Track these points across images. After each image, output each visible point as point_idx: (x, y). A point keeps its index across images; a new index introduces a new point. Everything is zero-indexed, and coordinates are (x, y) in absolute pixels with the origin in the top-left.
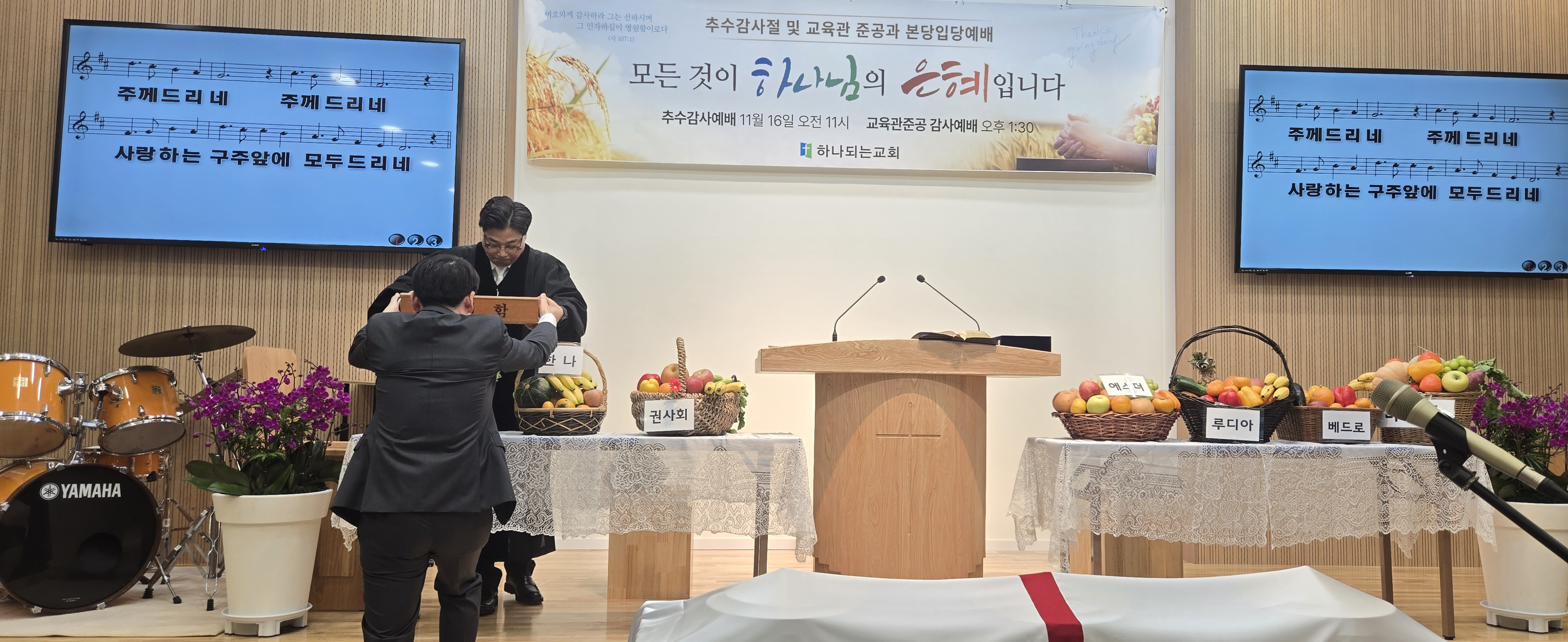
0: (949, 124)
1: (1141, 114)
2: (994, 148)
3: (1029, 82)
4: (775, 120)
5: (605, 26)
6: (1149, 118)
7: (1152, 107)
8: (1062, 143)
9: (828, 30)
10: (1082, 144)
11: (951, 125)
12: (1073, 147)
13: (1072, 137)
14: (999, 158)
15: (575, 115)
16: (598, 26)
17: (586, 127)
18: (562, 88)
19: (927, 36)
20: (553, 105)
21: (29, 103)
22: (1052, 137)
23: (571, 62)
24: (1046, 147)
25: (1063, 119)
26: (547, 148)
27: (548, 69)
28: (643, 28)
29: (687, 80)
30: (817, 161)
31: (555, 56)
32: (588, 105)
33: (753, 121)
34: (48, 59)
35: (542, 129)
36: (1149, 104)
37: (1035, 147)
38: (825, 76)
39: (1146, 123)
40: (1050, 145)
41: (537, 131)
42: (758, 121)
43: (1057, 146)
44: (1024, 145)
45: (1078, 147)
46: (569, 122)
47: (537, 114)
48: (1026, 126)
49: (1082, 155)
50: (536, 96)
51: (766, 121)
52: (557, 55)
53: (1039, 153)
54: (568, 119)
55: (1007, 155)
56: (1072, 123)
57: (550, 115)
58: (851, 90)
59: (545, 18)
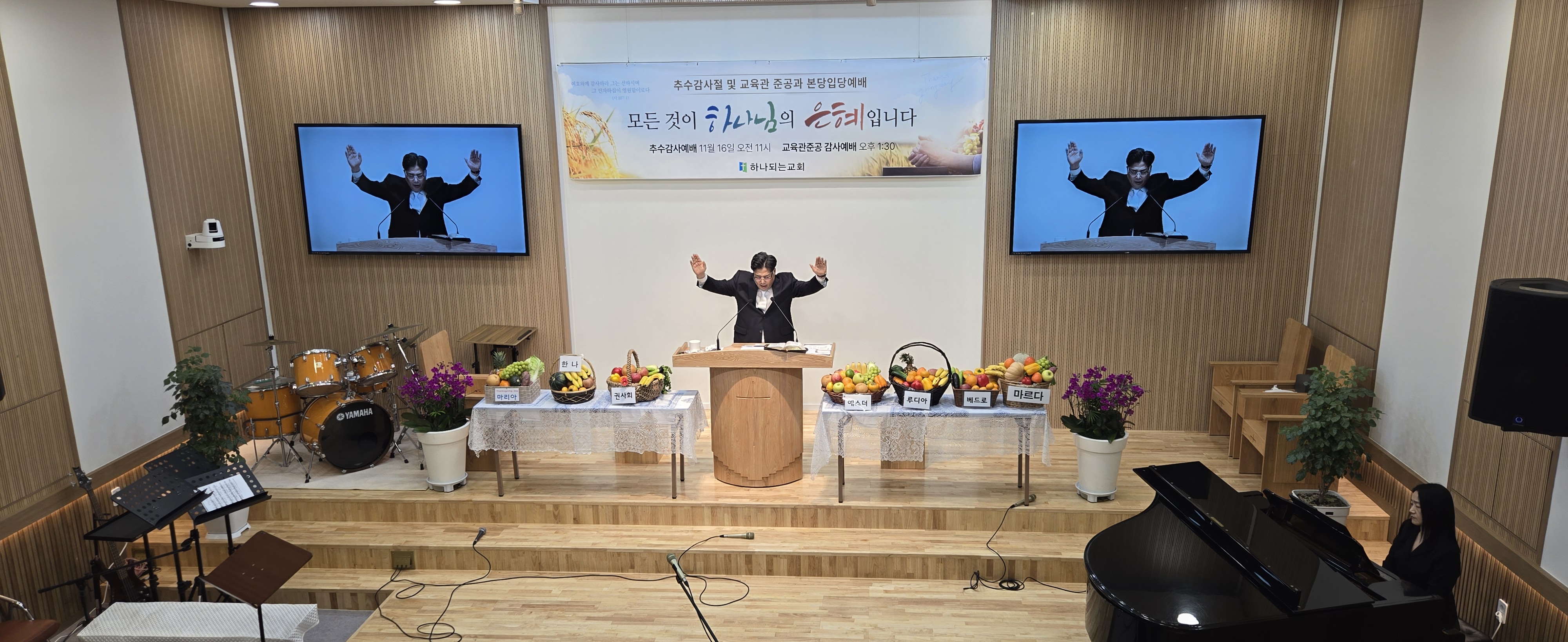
0: (837, 146)
1: (968, 134)
2: (867, 161)
3: (891, 115)
4: (722, 148)
5: (610, 90)
6: (975, 137)
7: (976, 129)
8: (914, 156)
9: (755, 85)
10: (928, 157)
11: (838, 147)
12: (922, 159)
13: (921, 152)
14: (871, 168)
15: (595, 150)
16: (605, 90)
17: (602, 158)
18: (586, 133)
19: (822, 86)
20: (581, 145)
21: (283, 169)
22: (908, 152)
23: (589, 115)
24: (903, 159)
25: (915, 139)
26: (580, 173)
27: (576, 121)
28: (634, 90)
29: (664, 123)
30: (750, 174)
31: (580, 112)
32: (603, 143)
33: (708, 149)
34: (289, 142)
35: (576, 160)
36: (975, 127)
37: (896, 159)
38: (753, 116)
39: (972, 141)
40: (906, 158)
41: (573, 161)
42: (712, 150)
43: (911, 158)
44: (888, 158)
45: (925, 159)
46: (592, 155)
47: (572, 150)
48: (889, 145)
49: (927, 164)
50: (570, 138)
51: (716, 148)
52: (581, 111)
53: (898, 163)
54: (591, 153)
55: (876, 166)
56: (921, 142)
57: (580, 151)
58: (771, 125)
59: (571, 86)
